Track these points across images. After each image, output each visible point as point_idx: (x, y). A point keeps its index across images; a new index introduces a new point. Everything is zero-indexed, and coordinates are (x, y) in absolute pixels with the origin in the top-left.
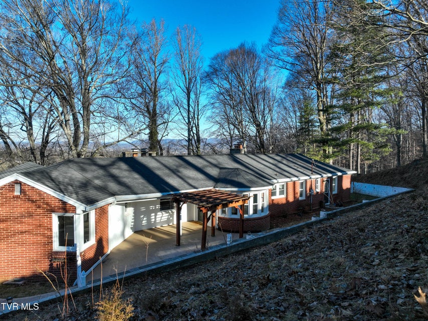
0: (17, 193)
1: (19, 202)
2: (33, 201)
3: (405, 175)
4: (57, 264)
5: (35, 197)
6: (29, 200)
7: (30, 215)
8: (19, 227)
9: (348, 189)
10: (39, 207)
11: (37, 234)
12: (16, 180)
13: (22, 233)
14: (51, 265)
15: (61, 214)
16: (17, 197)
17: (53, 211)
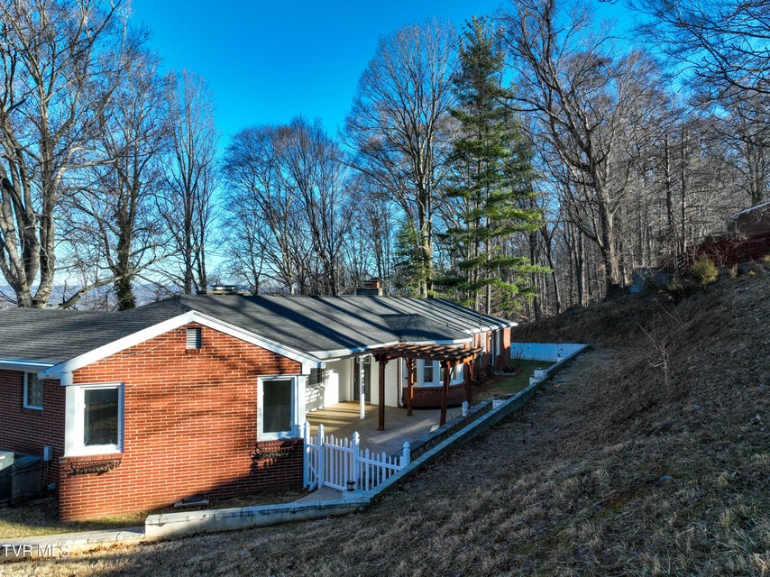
0: (191, 345)
1: (197, 360)
2: (222, 358)
3: (562, 329)
4: (266, 463)
5: (227, 351)
6: (215, 356)
7: (216, 382)
8: (195, 405)
9: (509, 348)
10: (234, 367)
11: (229, 415)
12: (194, 322)
13: (200, 414)
14: (254, 466)
15: (268, 377)
16: (192, 352)
17: (258, 372)
